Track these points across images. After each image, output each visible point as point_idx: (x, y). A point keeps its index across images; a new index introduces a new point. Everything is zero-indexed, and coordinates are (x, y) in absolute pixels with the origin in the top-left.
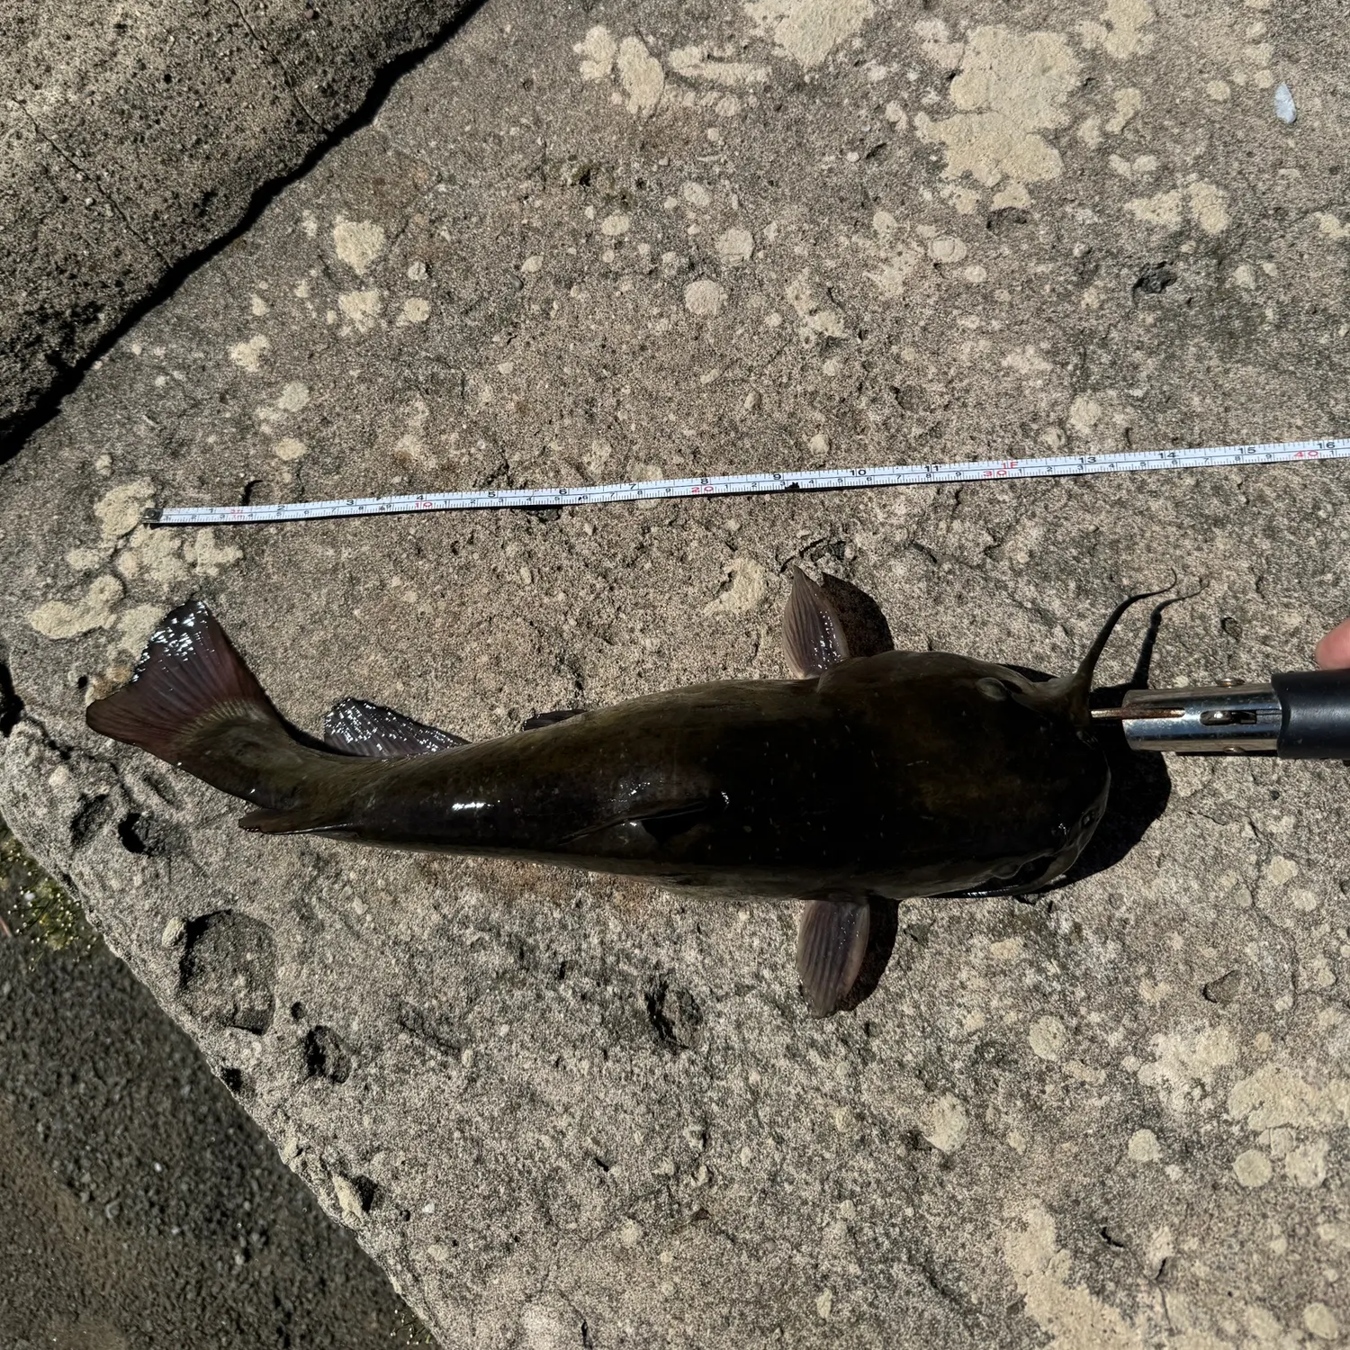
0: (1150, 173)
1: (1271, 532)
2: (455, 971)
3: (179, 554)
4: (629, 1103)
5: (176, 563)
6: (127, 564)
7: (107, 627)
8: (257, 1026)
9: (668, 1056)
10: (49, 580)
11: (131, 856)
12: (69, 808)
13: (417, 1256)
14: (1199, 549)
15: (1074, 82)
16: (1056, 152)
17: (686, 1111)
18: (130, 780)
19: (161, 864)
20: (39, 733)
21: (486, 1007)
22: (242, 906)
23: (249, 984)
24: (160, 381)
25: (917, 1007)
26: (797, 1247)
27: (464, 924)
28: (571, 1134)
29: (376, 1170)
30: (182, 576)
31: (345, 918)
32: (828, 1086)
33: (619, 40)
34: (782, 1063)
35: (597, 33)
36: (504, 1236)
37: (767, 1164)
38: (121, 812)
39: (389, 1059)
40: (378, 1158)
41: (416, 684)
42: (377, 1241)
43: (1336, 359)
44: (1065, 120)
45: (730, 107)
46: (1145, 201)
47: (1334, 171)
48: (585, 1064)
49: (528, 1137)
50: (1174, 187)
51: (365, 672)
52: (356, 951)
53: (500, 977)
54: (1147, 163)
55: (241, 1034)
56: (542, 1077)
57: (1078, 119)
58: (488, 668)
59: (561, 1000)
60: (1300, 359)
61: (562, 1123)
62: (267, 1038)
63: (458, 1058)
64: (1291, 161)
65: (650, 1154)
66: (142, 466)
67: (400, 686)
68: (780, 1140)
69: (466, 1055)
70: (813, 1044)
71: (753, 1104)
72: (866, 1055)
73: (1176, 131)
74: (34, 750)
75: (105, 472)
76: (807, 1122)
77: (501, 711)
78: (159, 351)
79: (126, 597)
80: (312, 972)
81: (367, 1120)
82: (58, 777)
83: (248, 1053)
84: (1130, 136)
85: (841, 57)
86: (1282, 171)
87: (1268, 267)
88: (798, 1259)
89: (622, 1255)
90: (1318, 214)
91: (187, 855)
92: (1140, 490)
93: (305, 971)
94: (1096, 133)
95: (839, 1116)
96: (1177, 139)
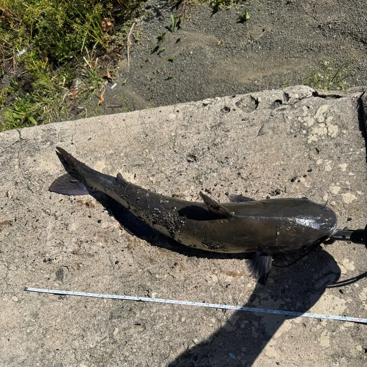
0: (240, 325)
1: (178, 285)
2: (221, 134)
3: (316, 134)
4: (187, 145)
5: (316, 132)
6: (323, 125)
7: (314, 116)
8: (237, 104)
9: (188, 154)
10: (331, 112)
11: (275, 100)
12: (290, 95)
13: (192, 106)
14: (184, 274)
15: (266, 331)
16: (257, 316)
17: (180, 152)
18: (287, 106)
19: (270, 103)
20: (307, 97)
21: (213, 136)
22: (255, 111)
23: (244, 106)
24: (352, 150)
25: (166, 188)
26: (155, 152)
27: (225, 140)
28: (189, 135)
29: (206, 108)
30: (312, 132)
31: (241, 124)
32: (167, 170)
33: (348, 270)
34: (175, 167)
35: (353, 268)
36: (186, 119)
37: (166, 156)
38: (283, 102)
39: (218, 118)
40: (207, 109)
41: (264, 155)
42: (199, 103)
43: (190, 319)
44: (261, 322)
45: (316, 276)
46: (237, 319)
47: (216, 350)
48: (195, 143)
49: (193, 129)
50: (235, 325)
51: (272, 149)
52: (235, 123)
53: (215, 140)
54: (243, 326)
55: (238, 101)
56: (199, 136)
57: (259, 325)
58: (256, 167)
59: (205, 145)
60: (195, 314)
61: (191, 135)
62: (234, 104)
63: (210, 127)
64: (223, 346)
65: (179, 143)
66: (338, 138)
67: (265, 153)
68: (167, 160)
69: (209, 128)
70: (173, 173)
71: (173, 160)
72: (167, 178)
73: (244, 336)
74: (305, 95)
75: (342, 131)
76: (166, 164)
77: (249, 164)
78: (358, 153)
79: (317, 122)
80: (237, 115)
81: (213, 110)
82: (297, 96)
83: (235, 100)
84: (249, 329)
85: (307, 302)
86: (223, 343)
87: (211, 325)
88: (154, 151)
89: (172, 131)
90: (212, 340)
91: (269, 108)
92: (198, 275)
93: (238, 114)
94: (255, 324)
95: (163, 169)
96: (242, 334)
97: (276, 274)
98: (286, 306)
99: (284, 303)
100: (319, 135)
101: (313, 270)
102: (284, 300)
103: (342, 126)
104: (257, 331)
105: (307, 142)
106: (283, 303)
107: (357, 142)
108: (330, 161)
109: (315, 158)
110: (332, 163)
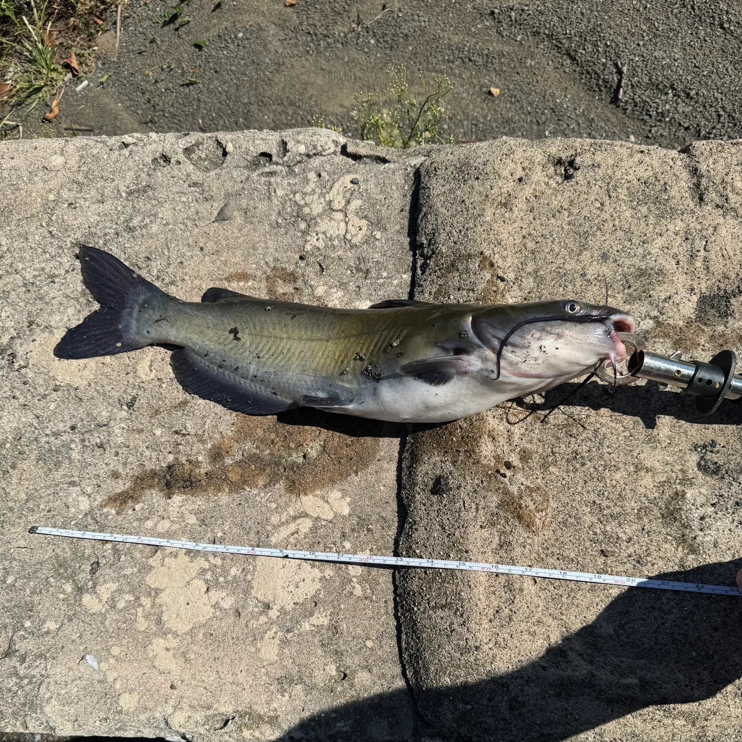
0: (117, 602)
1: (11, 509)
2: (144, 209)
3: (324, 233)
4: (74, 222)
5: (323, 229)
6: (339, 216)
7: (327, 195)
8: (188, 151)
9: (73, 241)
10: (361, 190)
11: (259, 152)
12: (289, 146)
13: (99, 145)
14: (27, 488)
15: (165, 618)
16: (153, 587)
17: (59, 234)
18: (280, 167)
19: (249, 158)
20: (323, 153)
21: (129, 210)
22: (218, 171)
23: (200, 157)
24: (385, 274)
25: (20, 306)
26: (10, 230)
27: (151, 221)
28: (83, 203)
29: (126, 152)
30: (317, 229)
31: (185, 194)
32: (28, 270)
33: (335, 514)
34: (43, 265)
35: (346, 511)
36: (82, 169)
37: (30, 241)
38: (274, 159)
39: (143, 176)
40: (127, 154)
41: (218, 263)
42: (114, 141)
43: (25, 580)
44: (158, 601)
45: (275, 519)
46: (112, 590)
47: (63, 647)
48: (92, 220)
49: (93, 192)
50: (107, 602)
51: (237, 254)
52: (175, 189)
53: (131, 218)
54: (121, 605)
55: (189, 145)
56: (101, 208)
57: (153, 605)
58: (201, 285)
59: (111, 228)
60: (35, 572)
61: (87, 204)
62: (180, 151)
63: (126, 192)
64: (78, 641)
65: (60, 217)
66: (365, 246)
67: (222, 259)
68: (31, 248)
69: (124, 195)
70: (39, 276)
71: (44, 250)
72: (25, 285)
73: (119, 624)
74: (320, 149)
75: (375, 233)
76: (28, 258)
77: (187, 278)
78: (395, 282)
79: (330, 208)
80: (182, 174)
81: (137, 158)
82: (302, 149)
83: (183, 143)
84: (133, 611)
85: (251, 567)
86: (78, 635)
87: (62, 596)
88: (8, 228)
89: (50, 191)
90: (58, 626)
91: (246, 167)
92: (54, 493)
93: (185, 173)
94: (144, 604)
95: (20, 266)
96: (117, 621)
97: (204, 507)
98: (210, 573)
99: (207, 567)
100: (328, 235)
101: (274, 505)
102: (209, 561)
103: (377, 223)
104: (146, 617)
105: (304, 247)
106: (206, 565)
107: (400, 259)
108: (340, 293)
109: (312, 283)
110: (344, 296)
